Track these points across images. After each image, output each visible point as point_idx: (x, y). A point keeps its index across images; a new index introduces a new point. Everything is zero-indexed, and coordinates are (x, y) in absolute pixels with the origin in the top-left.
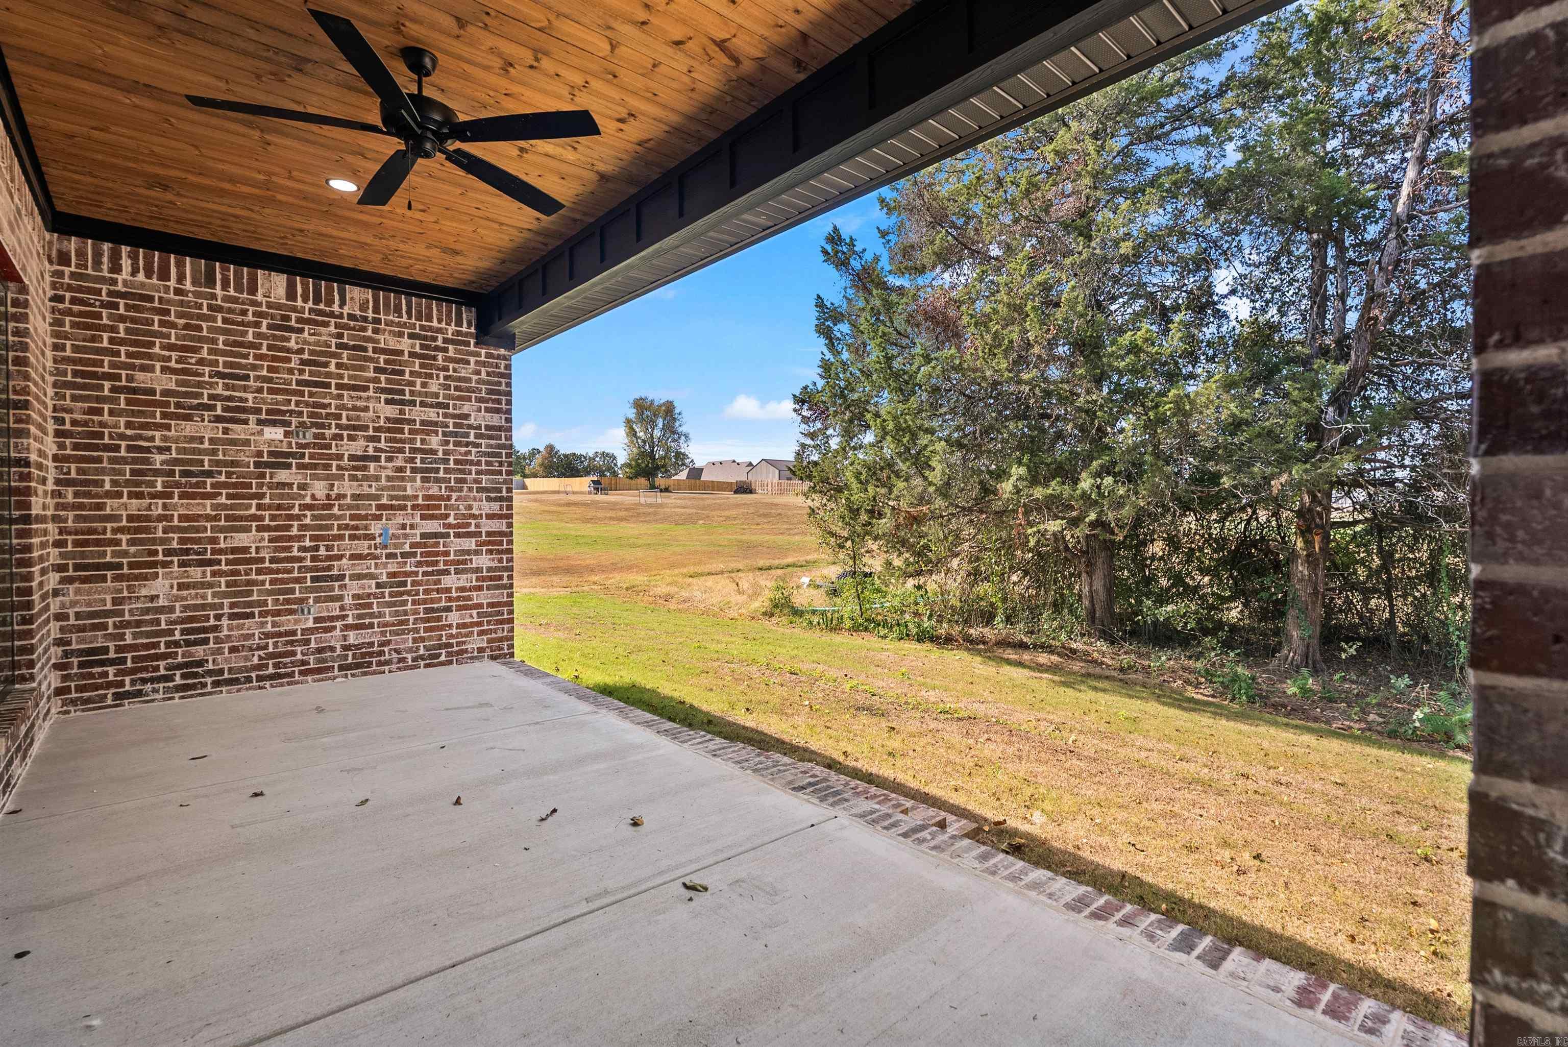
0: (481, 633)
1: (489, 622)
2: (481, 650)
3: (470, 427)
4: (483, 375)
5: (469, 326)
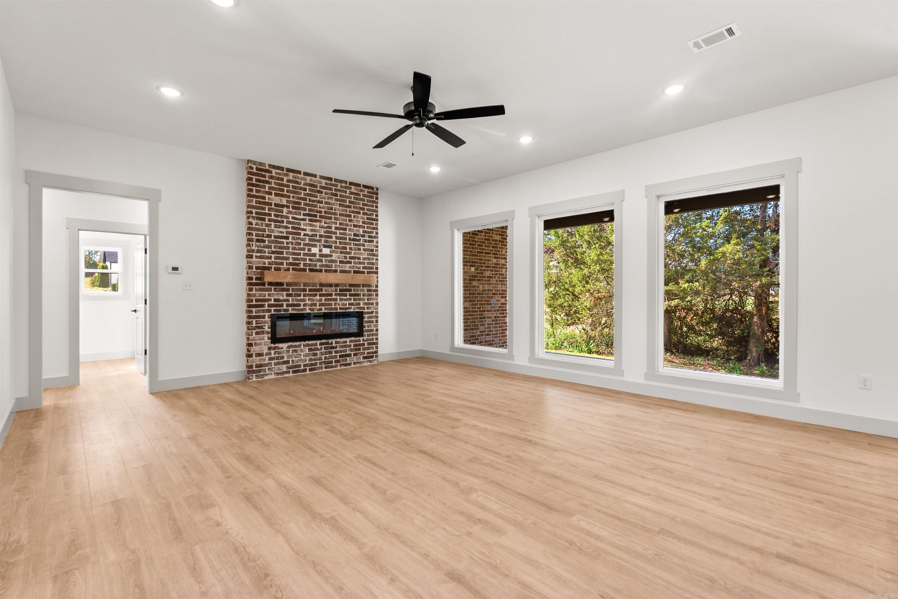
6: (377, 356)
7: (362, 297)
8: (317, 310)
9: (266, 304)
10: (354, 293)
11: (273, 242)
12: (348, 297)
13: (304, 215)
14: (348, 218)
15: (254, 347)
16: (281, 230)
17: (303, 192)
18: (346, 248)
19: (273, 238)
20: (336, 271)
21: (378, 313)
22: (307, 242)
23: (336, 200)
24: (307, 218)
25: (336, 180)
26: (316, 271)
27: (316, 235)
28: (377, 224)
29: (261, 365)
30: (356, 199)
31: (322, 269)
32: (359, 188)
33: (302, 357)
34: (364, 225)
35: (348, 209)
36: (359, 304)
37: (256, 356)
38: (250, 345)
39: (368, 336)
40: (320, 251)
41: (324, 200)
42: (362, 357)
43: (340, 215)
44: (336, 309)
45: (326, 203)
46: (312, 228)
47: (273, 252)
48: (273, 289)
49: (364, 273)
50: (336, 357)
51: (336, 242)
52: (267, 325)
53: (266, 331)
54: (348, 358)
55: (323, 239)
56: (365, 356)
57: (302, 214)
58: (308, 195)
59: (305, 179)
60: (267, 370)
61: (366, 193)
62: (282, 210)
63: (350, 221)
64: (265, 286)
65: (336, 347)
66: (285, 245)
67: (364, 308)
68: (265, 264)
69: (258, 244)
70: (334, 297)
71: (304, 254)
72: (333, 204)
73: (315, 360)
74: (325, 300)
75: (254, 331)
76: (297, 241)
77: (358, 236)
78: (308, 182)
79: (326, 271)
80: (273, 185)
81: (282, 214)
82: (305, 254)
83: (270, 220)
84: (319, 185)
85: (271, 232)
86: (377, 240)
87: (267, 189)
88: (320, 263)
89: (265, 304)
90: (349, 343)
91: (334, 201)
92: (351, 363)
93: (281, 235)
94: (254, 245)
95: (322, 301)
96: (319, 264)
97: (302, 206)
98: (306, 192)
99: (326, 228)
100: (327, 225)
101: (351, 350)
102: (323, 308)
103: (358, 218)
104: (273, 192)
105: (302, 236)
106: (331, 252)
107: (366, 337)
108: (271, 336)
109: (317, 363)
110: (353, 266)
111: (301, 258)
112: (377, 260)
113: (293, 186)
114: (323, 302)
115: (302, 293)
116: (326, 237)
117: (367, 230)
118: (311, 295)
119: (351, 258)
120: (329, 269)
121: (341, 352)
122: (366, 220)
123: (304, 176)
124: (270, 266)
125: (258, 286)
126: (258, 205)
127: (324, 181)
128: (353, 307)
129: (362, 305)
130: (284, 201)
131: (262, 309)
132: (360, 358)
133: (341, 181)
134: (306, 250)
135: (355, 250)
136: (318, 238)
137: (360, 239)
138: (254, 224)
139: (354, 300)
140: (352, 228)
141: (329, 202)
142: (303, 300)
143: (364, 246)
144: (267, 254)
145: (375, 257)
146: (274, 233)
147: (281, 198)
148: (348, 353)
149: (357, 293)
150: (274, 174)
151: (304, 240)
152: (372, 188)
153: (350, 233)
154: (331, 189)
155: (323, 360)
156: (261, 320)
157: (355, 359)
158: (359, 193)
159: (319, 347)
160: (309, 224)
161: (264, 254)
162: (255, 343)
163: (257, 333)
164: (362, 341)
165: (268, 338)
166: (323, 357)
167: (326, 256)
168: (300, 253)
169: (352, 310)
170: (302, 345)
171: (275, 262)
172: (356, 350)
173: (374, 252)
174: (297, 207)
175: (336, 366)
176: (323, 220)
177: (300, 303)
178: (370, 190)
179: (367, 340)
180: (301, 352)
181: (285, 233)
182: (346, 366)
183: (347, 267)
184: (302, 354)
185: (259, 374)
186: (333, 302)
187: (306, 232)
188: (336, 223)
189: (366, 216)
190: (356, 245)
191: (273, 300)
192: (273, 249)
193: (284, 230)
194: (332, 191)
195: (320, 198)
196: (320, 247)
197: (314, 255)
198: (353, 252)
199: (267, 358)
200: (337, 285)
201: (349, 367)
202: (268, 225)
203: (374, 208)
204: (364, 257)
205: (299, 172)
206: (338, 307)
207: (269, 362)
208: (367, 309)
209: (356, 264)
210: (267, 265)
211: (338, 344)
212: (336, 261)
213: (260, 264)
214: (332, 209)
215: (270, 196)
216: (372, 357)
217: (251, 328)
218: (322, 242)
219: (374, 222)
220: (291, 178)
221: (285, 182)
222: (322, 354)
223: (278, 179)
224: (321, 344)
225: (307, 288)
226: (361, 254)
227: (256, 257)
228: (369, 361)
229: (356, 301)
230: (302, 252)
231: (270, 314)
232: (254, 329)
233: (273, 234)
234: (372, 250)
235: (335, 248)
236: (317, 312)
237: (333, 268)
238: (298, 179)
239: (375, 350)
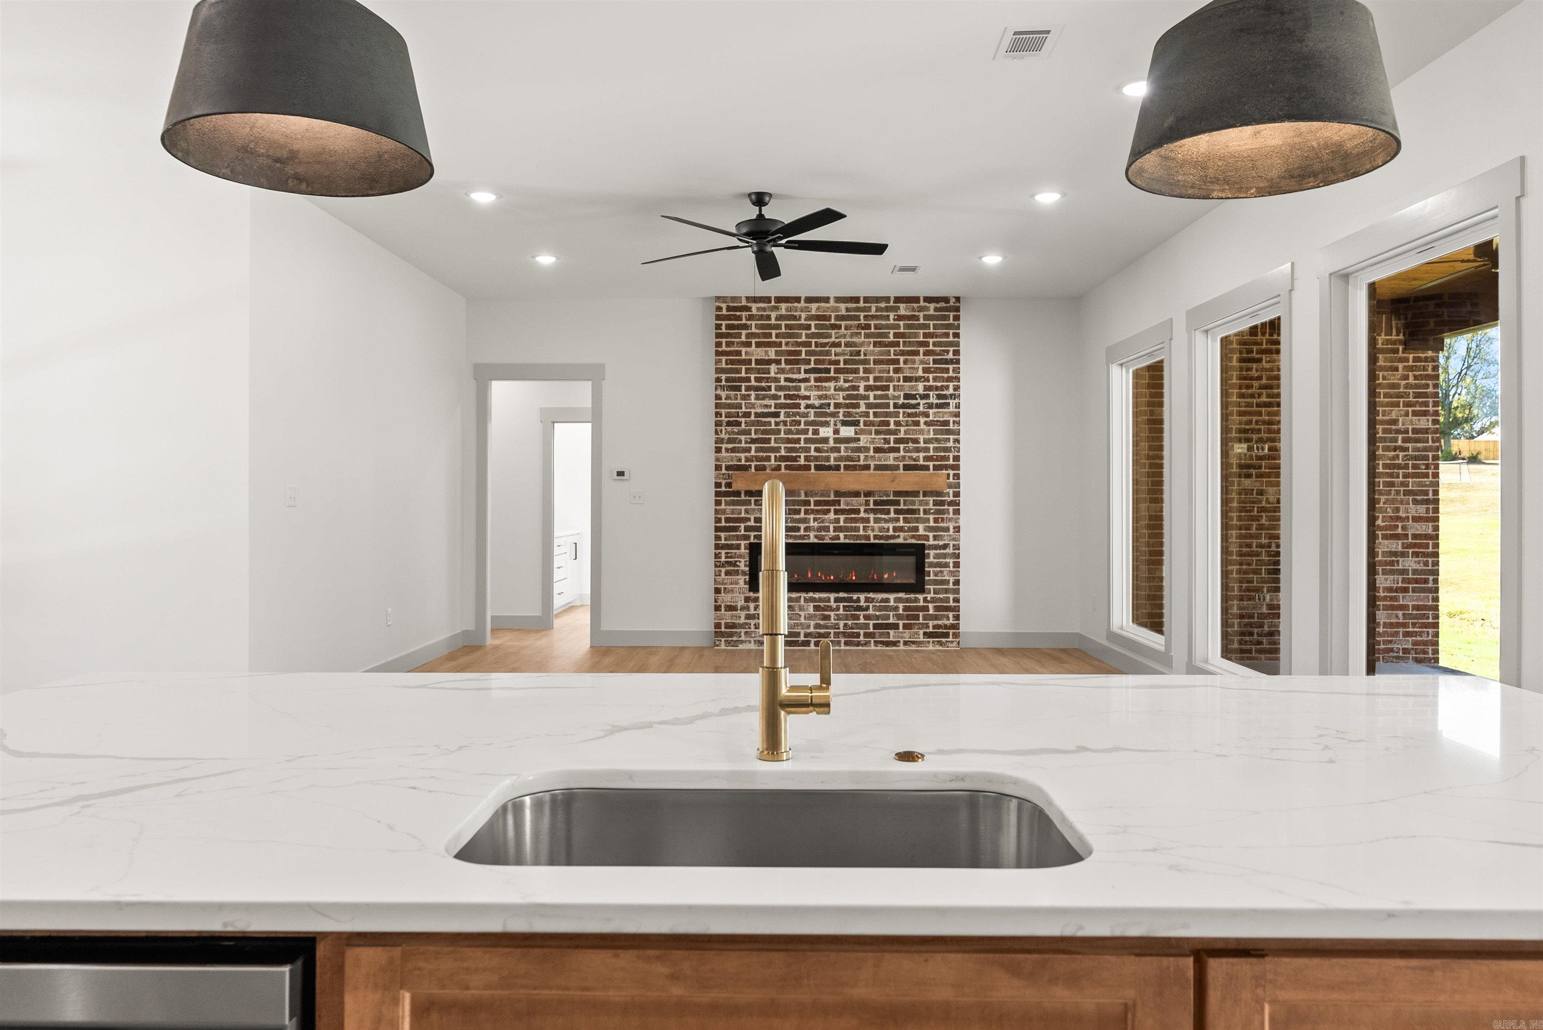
0: (1407, 634)
1: (1414, 625)
2: (1406, 651)
3: (1398, 431)
4: (1411, 380)
5: (1398, 335)
6: (956, 635)
7: (922, 515)
8: (830, 539)
9: (742, 525)
10: (906, 508)
11: (753, 424)
12: (892, 515)
13: (806, 371)
14: (892, 367)
15: (723, 594)
16: (766, 402)
17: (804, 332)
18: (888, 424)
19: (753, 418)
20: (867, 467)
21: (959, 549)
22: (812, 418)
23: (867, 336)
24: (812, 376)
25: (867, 300)
26: (829, 468)
27: (829, 405)
28: (957, 370)
29: (734, 626)
30: (908, 327)
31: (839, 465)
32: (915, 305)
33: (802, 620)
34: (926, 375)
35: (892, 349)
36: (916, 529)
37: (726, 610)
38: (717, 591)
39: (935, 593)
40: (836, 432)
41: (843, 340)
42: (921, 632)
43: (876, 362)
44: (868, 537)
45: (847, 345)
46: (820, 393)
47: (753, 441)
48: (753, 502)
49: (927, 468)
50: (866, 626)
51: (867, 414)
52: (742, 560)
53: (742, 571)
54: (892, 632)
55: (841, 411)
56: (928, 631)
57: (802, 371)
58: (814, 335)
59: (807, 309)
60: (742, 634)
61: (932, 312)
62: (769, 369)
63: (897, 371)
64: (740, 497)
65: (867, 608)
66: (773, 427)
67: (927, 538)
68: (740, 460)
69: (729, 428)
70: (862, 515)
71: (805, 439)
72: (862, 344)
73: (826, 627)
74: (846, 521)
75: (723, 570)
76: (794, 418)
77: (913, 397)
78: (813, 312)
79: (847, 468)
80: (754, 330)
81: (768, 376)
82: (807, 441)
83: (748, 389)
84: (833, 315)
85: (750, 408)
86: (957, 401)
87: (743, 339)
88: (836, 455)
89: (740, 526)
90: (895, 602)
91: (863, 339)
92: (899, 641)
93: (765, 410)
94: (724, 431)
95: (839, 522)
96: (833, 455)
97: (803, 356)
98: (809, 332)
99: (847, 389)
100: (850, 384)
101: (899, 617)
102: (842, 535)
103: (914, 362)
104: (753, 341)
105: (803, 410)
106: (856, 433)
107: (932, 595)
108: (750, 578)
109: (830, 633)
110: (904, 457)
111: (800, 447)
112: (957, 441)
113: (786, 325)
114: (842, 524)
115: (803, 509)
116: (847, 406)
117: (935, 384)
118: (818, 512)
119: (898, 441)
120: (853, 463)
121: (877, 618)
122: (931, 365)
123: (806, 305)
124: (748, 463)
125: (730, 497)
126: (730, 366)
127: (843, 306)
128: (902, 534)
129: (921, 532)
130: (772, 353)
131: (735, 533)
132: (917, 633)
133: (877, 300)
134: (810, 432)
135: (907, 426)
136: (832, 409)
137: (919, 404)
138: (723, 398)
139: (906, 520)
140: (901, 383)
141: (853, 342)
142: (805, 521)
143: (927, 415)
144: (743, 445)
145: (952, 437)
146: (754, 408)
147: (766, 349)
148: (891, 621)
149: (911, 507)
150: (754, 312)
151: (806, 415)
152: (946, 300)
153: (896, 394)
154: (857, 318)
155: (842, 630)
156: (734, 551)
157: (907, 635)
158: (916, 313)
159: (834, 605)
160: (815, 386)
161: (739, 445)
162: (725, 589)
163: (727, 573)
164: (922, 601)
165: (745, 583)
166: (842, 623)
167: (847, 440)
168: (799, 439)
169: (900, 541)
170: (802, 599)
171: (756, 457)
172: (908, 617)
173: (951, 427)
174: (794, 360)
175: (866, 644)
176: (842, 376)
177: (799, 525)
178: (943, 304)
179: (933, 600)
180: (800, 610)
181: (773, 408)
182: (887, 646)
183: (890, 459)
184: (802, 613)
185: (730, 639)
186: (861, 526)
187: (809, 402)
188: (868, 379)
189: (931, 358)
190: (909, 415)
191: (752, 520)
192: (753, 436)
193: (772, 402)
194: (860, 320)
195: (836, 338)
196: (835, 425)
197: (825, 440)
198: (902, 429)
199: (743, 614)
200: (868, 494)
201: (894, 648)
202: (745, 397)
203: (951, 339)
204: (927, 437)
205: (797, 299)
206: (872, 534)
207: (747, 621)
208: (935, 540)
209: (909, 451)
210: (743, 463)
211: (871, 602)
212: (867, 449)
213: (732, 460)
214: (858, 353)
215: (748, 349)
216: (946, 635)
217: (718, 564)
218: (839, 417)
219: (951, 367)
220: (783, 312)
221: (773, 322)
222: (838, 618)
223: (761, 318)
224: (837, 600)
225: (812, 500)
226: (921, 432)
227: (727, 450)
228: (938, 642)
229: (909, 522)
230: (803, 437)
231: (748, 542)
232: (723, 566)
233: (753, 411)
234: (946, 423)
235: (865, 425)
236: (830, 542)
237: (862, 463)
238: (796, 311)
239: (951, 621)
